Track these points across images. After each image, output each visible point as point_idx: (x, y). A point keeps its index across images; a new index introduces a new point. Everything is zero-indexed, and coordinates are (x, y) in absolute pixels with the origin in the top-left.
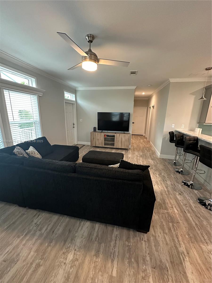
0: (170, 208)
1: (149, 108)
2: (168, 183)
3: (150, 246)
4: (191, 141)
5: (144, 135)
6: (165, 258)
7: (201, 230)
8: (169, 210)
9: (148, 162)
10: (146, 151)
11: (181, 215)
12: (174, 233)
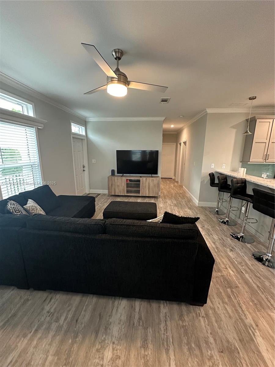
0: (225, 269)
1: (178, 144)
2: (214, 237)
3: (210, 323)
4: (239, 183)
5: (173, 178)
6: (232, 337)
7: (264, 294)
8: (223, 272)
9: (185, 213)
10: (179, 198)
11: (238, 276)
12: (235, 301)
